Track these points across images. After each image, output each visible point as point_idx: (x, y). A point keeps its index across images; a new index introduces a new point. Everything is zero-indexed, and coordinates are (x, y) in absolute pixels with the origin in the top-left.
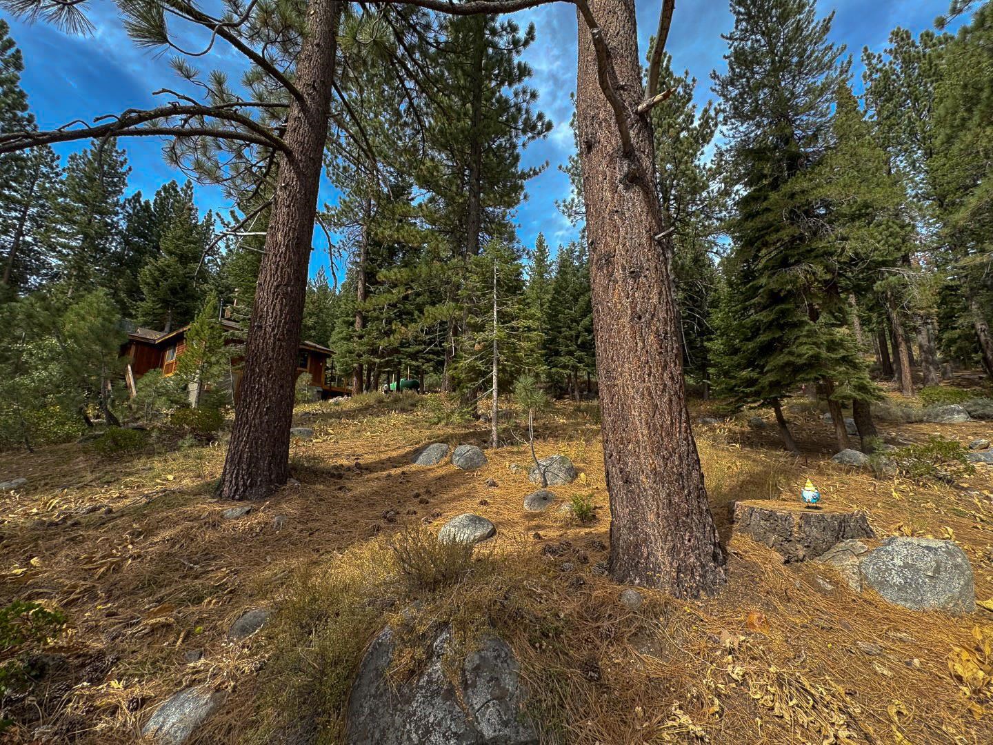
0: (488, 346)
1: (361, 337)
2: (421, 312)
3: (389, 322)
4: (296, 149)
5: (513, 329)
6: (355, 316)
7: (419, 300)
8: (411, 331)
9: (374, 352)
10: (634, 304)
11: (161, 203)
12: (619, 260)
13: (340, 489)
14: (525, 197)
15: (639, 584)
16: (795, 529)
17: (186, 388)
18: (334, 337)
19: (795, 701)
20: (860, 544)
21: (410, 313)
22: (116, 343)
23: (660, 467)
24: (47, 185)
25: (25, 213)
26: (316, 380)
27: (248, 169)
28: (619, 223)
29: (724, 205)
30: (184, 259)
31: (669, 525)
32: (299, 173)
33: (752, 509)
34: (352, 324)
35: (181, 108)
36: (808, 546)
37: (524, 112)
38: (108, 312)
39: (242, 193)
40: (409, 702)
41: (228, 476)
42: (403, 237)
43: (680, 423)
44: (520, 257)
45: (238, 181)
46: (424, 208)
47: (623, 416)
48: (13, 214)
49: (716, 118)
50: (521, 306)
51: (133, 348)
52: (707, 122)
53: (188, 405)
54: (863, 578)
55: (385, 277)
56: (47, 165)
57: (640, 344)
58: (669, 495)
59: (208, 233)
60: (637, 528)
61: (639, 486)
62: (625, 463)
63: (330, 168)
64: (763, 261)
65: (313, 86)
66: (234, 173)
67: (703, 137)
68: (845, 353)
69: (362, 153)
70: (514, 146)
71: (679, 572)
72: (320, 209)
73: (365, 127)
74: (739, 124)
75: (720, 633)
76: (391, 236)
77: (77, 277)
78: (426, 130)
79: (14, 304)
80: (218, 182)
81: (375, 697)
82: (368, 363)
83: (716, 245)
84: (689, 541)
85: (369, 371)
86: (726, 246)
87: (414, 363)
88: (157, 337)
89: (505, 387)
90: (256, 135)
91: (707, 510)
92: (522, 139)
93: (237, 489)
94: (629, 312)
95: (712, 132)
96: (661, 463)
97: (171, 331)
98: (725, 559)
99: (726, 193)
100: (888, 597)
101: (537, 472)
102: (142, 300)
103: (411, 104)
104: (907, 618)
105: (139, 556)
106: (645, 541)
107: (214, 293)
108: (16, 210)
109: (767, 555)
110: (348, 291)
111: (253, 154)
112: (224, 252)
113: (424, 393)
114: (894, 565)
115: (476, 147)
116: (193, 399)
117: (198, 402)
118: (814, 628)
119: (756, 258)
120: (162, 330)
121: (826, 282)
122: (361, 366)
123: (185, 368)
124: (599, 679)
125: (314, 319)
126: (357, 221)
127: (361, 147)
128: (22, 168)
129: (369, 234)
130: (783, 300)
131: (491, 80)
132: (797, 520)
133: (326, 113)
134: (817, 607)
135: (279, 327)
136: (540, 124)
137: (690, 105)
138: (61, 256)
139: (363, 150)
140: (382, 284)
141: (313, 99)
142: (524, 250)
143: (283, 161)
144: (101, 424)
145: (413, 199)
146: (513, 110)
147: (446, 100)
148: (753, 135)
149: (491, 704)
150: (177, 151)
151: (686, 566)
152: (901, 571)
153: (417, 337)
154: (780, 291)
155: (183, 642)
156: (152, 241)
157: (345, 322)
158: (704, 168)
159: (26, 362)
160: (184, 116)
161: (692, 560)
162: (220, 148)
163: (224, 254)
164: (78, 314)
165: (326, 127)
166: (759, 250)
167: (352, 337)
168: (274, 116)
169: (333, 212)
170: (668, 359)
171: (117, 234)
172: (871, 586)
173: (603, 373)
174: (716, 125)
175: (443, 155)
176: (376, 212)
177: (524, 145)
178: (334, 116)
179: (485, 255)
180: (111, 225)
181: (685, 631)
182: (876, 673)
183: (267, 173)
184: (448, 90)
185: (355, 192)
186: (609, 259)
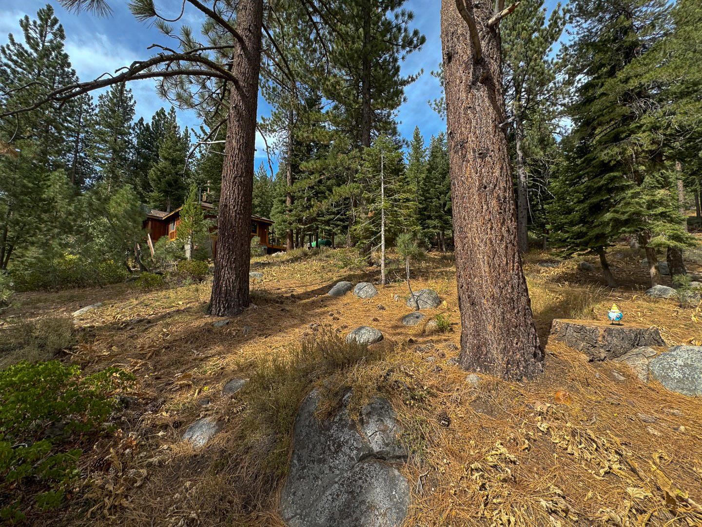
0: (378, 213)
1: (291, 211)
2: (331, 191)
3: (309, 200)
4: (240, 78)
5: (395, 200)
6: (286, 196)
7: (329, 183)
8: (324, 205)
9: (300, 221)
10: (481, 177)
11: (156, 124)
12: (471, 145)
13: (282, 310)
14: (405, 100)
15: (479, 371)
16: (600, 339)
17: (183, 248)
18: (273, 211)
19: (583, 445)
20: (651, 350)
21: (323, 193)
22: (141, 220)
23: (497, 294)
24: (88, 118)
25: (78, 137)
26: (263, 241)
27: (210, 96)
28: (471, 116)
29: (568, 93)
30: (174, 162)
31: (502, 333)
32: (243, 96)
33: (568, 325)
34: (284, 202)
35: (166, 57)
36: (609, 351)
37: (403, 31)
38: (133, 200)
39: (207, 114)
40: (328, 429)
41: (214, 302)
42: (317, 137)
43: (513, 262)
44: (400, 147)
45: (205, 105)
46: (330, 114)
47: (471, 259)
48: (71, 139)
49: (564, 18)
50: (401, 183)
51: (150, 223)
52: (556, 22)
53: (186, 259)
54: (649, 372)
55: (306, 167)
56: (86, 103)
57: (485, 207)
58: (503, 313)
59: (186, 143)
60: (479, 335)
61: (481, 307)
62: (472, 292)
63: (264, 89)
64: (598, 138)
65: (249, 29)
66: (201, 100)
67: (552, 36)
68: (664, 210)
69: (285, 77)
70: (395, 60)
71: (508, 363)
72: (259, 121)
73: (286, 55)
74: (583, 21)
75: (535, 403)
76: (308, 137)
77: (112, 178)
78: (330, 53)
79: (80, 197)
80: (192, 107)
81: (309, 426)
82: (296, 228)
83: (559, 127)
84: (517, 344)
85: (297, 234)
86: (568, 127)
87: (327, 228)
88: (163, 215)
89: (390, 242)
90: (213, 71)
91: (531, 324)
92: (403, 53)
93: (220, 310)
94: (477, 184)
95: (560, 30)
96: (498, 291)
97: (171, 211)
98: (543, 357)
99: (570, 83)
100: (669, 387)
101: (412, 300)
102: (152, 191)
103: (318, 34)
104: (681, 401)
105: (168, 347)
106: (485, 344)
107: (195, 185)
108: (72, 136)
109: (577, 356)
110: (280, 179)
111: (212, 84)
112: (198, 156)
113: (335, 248)
114: (676, 365)
115: (366, 63)
116: (188, 255)
117: (191, 257)
118: (605, 403)
119: (592, 135)
120: (165, 211)
121: (651, 152)
122: (292, 231)
123: (182, 235)
124: (448, 425)
125: (259, 199)
126: (284, 128)
127: (284, 72)
128: (73, 107)
129: (292, 136)
130: (612, 169)
131: (378, 7)
132: (602, 332)
133: (258, 49)
134: (610, 390)
135: (238, 205)
136: (415, 39)
137: (541, 9)
138: (102, 165)
139: (286, 74)
140: (303, 172)
141: (250, 39)
142: (404, 141)
143: (233, 89)
144: (136, 271)
145: (322, 108)
146: (394, 30)
147: (343, 27)
148: (594, 30)
149: (378, 433)
150: (165, 88)
151: (513, 360)
152: (682, 369)
153: (328, 209)
154: (610, 161)
155: (198, 394)
156: (153, 151)
157: (280, 201)
158: (552, 62)
159: (91, 234)
160: (167, 62)
161: (518, 356)
162: (191, 82)
163: (199, 158)
164: (116, 202)
165: (259, 59)
166: (594, 129)
167: (285, 211)
168: (225, 55)
169: (268, 122)
170: (506, 217)
171: (132, 148)
172: (655, 379)
173: (457, 229)
174: (564, 24)
175: (343, 72)
176: (297, 120)
177: (403, 58)
178: (264, 51)
179: (375, 145)
180: (128, 142)
181: (509, 400)
182: (648, 433)
183: (223, 98)
184: (344, 20)
185: (282, 106)
186: (463, 145)
